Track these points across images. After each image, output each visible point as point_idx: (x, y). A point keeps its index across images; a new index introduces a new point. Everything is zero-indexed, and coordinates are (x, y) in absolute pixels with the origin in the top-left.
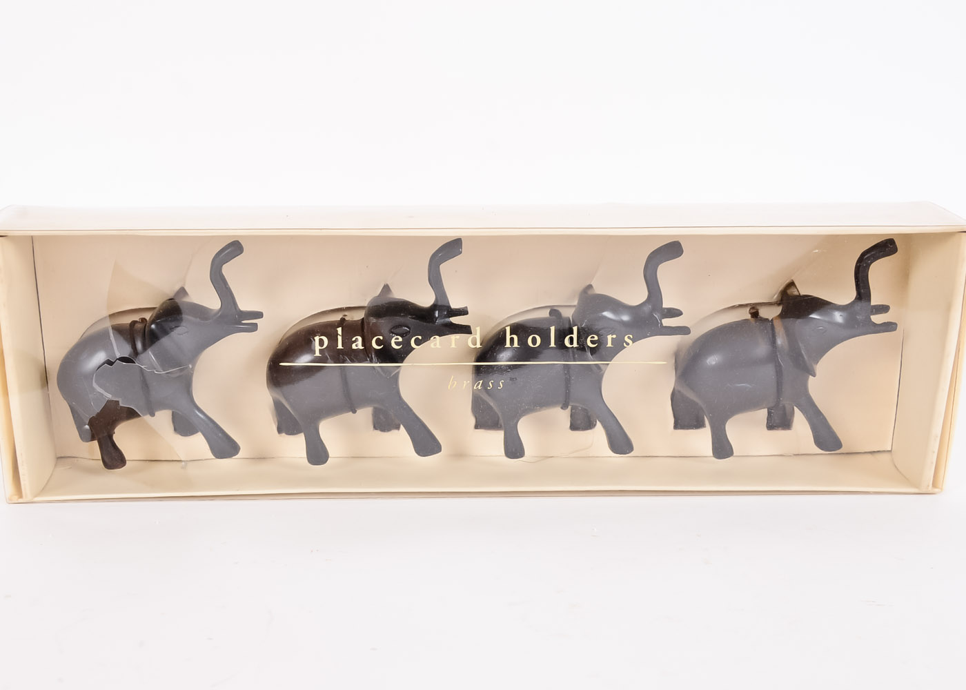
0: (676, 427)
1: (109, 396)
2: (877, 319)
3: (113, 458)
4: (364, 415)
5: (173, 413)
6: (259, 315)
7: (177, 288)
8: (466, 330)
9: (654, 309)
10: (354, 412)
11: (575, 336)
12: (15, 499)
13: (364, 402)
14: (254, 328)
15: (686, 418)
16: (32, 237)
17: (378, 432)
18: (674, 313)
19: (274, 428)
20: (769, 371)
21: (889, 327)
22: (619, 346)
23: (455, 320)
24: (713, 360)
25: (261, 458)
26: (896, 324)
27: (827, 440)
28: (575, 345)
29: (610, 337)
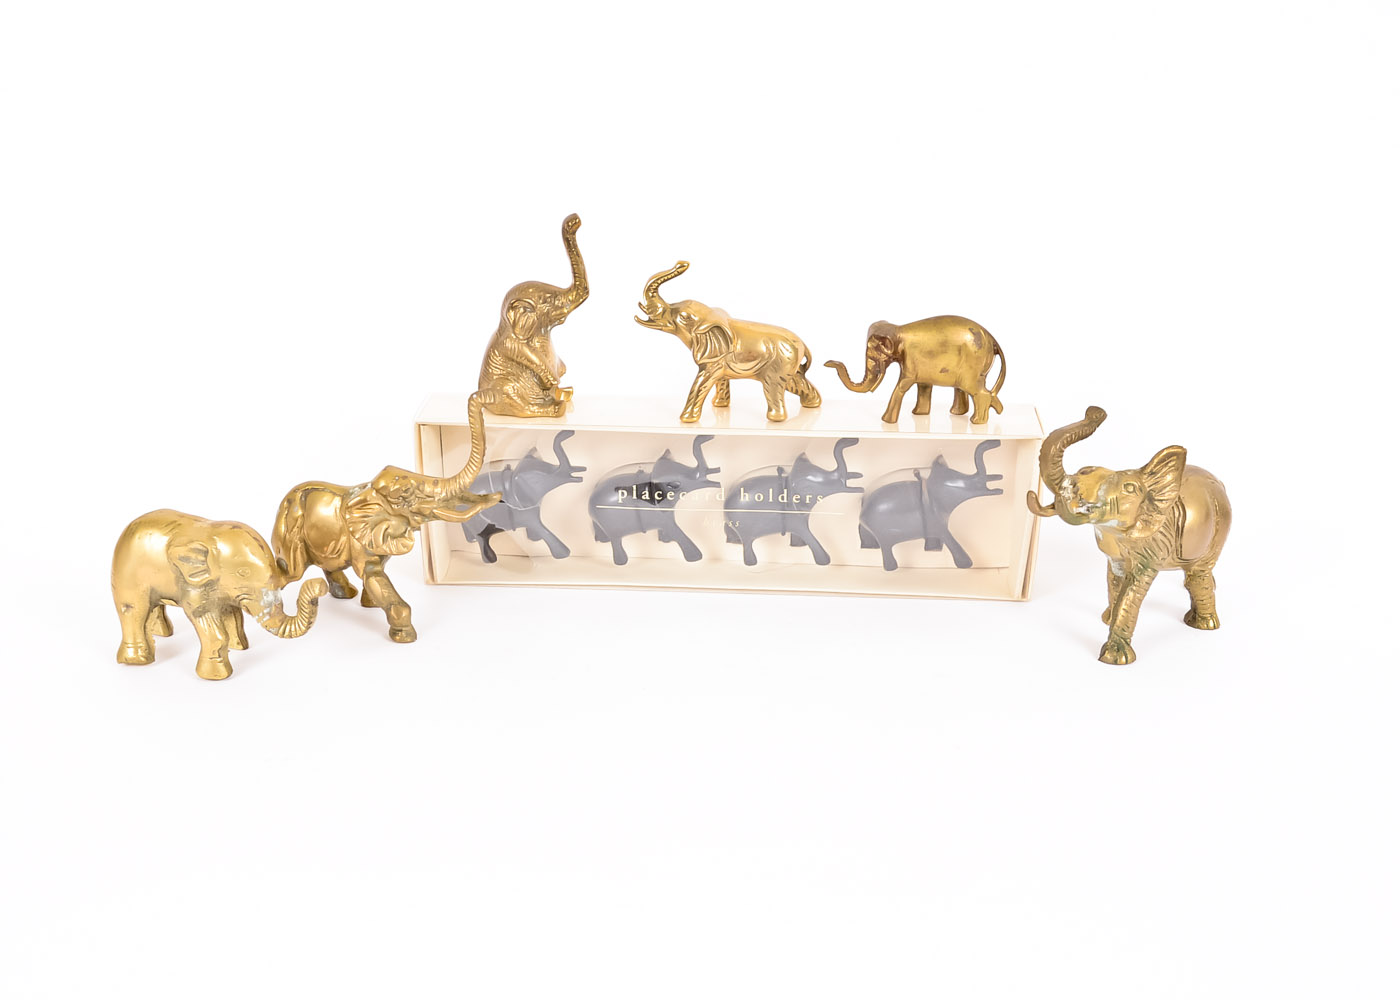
0: (862, 547)
1: (489, 522)
2: (991, 485)
3: (489, 556)
4: (653, 534)
5: (527, 530)
6: (583, 469)
7: (531, 447)
8: (716, 485)
9: (841, 476)
10: (645, 532)
11: (785, 495)
12: (431, 582)
13: (651, 526)
14: (580, 479)
15: (868, 542)
16: (440, 427)
17: (661, 542)
18: (857, 475)
19: (593, 537)
20: (917, 515)
21: (998, 492)
22: (814, 501)
23: (711, 477)
24: (883, 507)
25: (584, 557)
26: (1002, 490)
27: (963, 561)
28: (785, 501)
29: (808, 497)
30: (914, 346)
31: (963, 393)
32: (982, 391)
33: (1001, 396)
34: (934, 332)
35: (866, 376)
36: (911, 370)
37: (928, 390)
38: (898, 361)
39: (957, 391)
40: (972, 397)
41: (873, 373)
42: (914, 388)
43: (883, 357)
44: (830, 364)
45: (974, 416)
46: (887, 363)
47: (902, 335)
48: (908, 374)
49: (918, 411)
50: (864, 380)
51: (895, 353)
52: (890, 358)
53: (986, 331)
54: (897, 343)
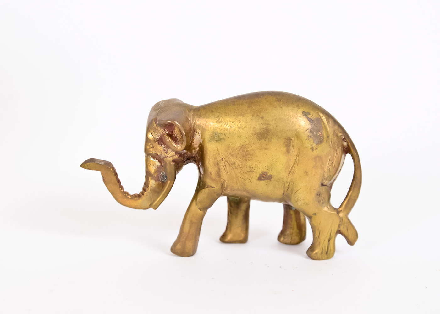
30: (217, 137)
31: (297, 212)
32: (325, 209)
33: (354, 216)
34: (249, 117)
35: (146, 184)
36: (213, 175)
37: (243, 206)
38: (195, 161)
39: (287, 208)
40: (310, 218)
41: (157, 180)
42: (222, 203)
43: (171, 156)
44: (90, 164)
45: (312, 248)
46: (178, 165)
47: (199, 122)
48: (209, 182)
49: (229, 237)
50: (144, 190)
51: (189, 147)
52: (181, 155)
53: (329, 116)
54: (190, 133)
